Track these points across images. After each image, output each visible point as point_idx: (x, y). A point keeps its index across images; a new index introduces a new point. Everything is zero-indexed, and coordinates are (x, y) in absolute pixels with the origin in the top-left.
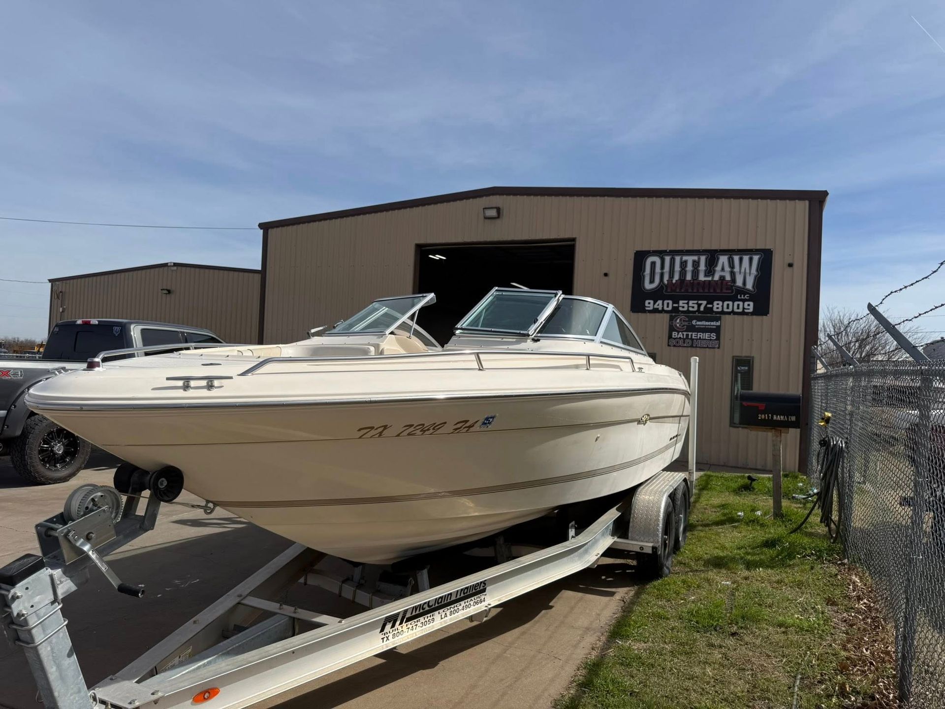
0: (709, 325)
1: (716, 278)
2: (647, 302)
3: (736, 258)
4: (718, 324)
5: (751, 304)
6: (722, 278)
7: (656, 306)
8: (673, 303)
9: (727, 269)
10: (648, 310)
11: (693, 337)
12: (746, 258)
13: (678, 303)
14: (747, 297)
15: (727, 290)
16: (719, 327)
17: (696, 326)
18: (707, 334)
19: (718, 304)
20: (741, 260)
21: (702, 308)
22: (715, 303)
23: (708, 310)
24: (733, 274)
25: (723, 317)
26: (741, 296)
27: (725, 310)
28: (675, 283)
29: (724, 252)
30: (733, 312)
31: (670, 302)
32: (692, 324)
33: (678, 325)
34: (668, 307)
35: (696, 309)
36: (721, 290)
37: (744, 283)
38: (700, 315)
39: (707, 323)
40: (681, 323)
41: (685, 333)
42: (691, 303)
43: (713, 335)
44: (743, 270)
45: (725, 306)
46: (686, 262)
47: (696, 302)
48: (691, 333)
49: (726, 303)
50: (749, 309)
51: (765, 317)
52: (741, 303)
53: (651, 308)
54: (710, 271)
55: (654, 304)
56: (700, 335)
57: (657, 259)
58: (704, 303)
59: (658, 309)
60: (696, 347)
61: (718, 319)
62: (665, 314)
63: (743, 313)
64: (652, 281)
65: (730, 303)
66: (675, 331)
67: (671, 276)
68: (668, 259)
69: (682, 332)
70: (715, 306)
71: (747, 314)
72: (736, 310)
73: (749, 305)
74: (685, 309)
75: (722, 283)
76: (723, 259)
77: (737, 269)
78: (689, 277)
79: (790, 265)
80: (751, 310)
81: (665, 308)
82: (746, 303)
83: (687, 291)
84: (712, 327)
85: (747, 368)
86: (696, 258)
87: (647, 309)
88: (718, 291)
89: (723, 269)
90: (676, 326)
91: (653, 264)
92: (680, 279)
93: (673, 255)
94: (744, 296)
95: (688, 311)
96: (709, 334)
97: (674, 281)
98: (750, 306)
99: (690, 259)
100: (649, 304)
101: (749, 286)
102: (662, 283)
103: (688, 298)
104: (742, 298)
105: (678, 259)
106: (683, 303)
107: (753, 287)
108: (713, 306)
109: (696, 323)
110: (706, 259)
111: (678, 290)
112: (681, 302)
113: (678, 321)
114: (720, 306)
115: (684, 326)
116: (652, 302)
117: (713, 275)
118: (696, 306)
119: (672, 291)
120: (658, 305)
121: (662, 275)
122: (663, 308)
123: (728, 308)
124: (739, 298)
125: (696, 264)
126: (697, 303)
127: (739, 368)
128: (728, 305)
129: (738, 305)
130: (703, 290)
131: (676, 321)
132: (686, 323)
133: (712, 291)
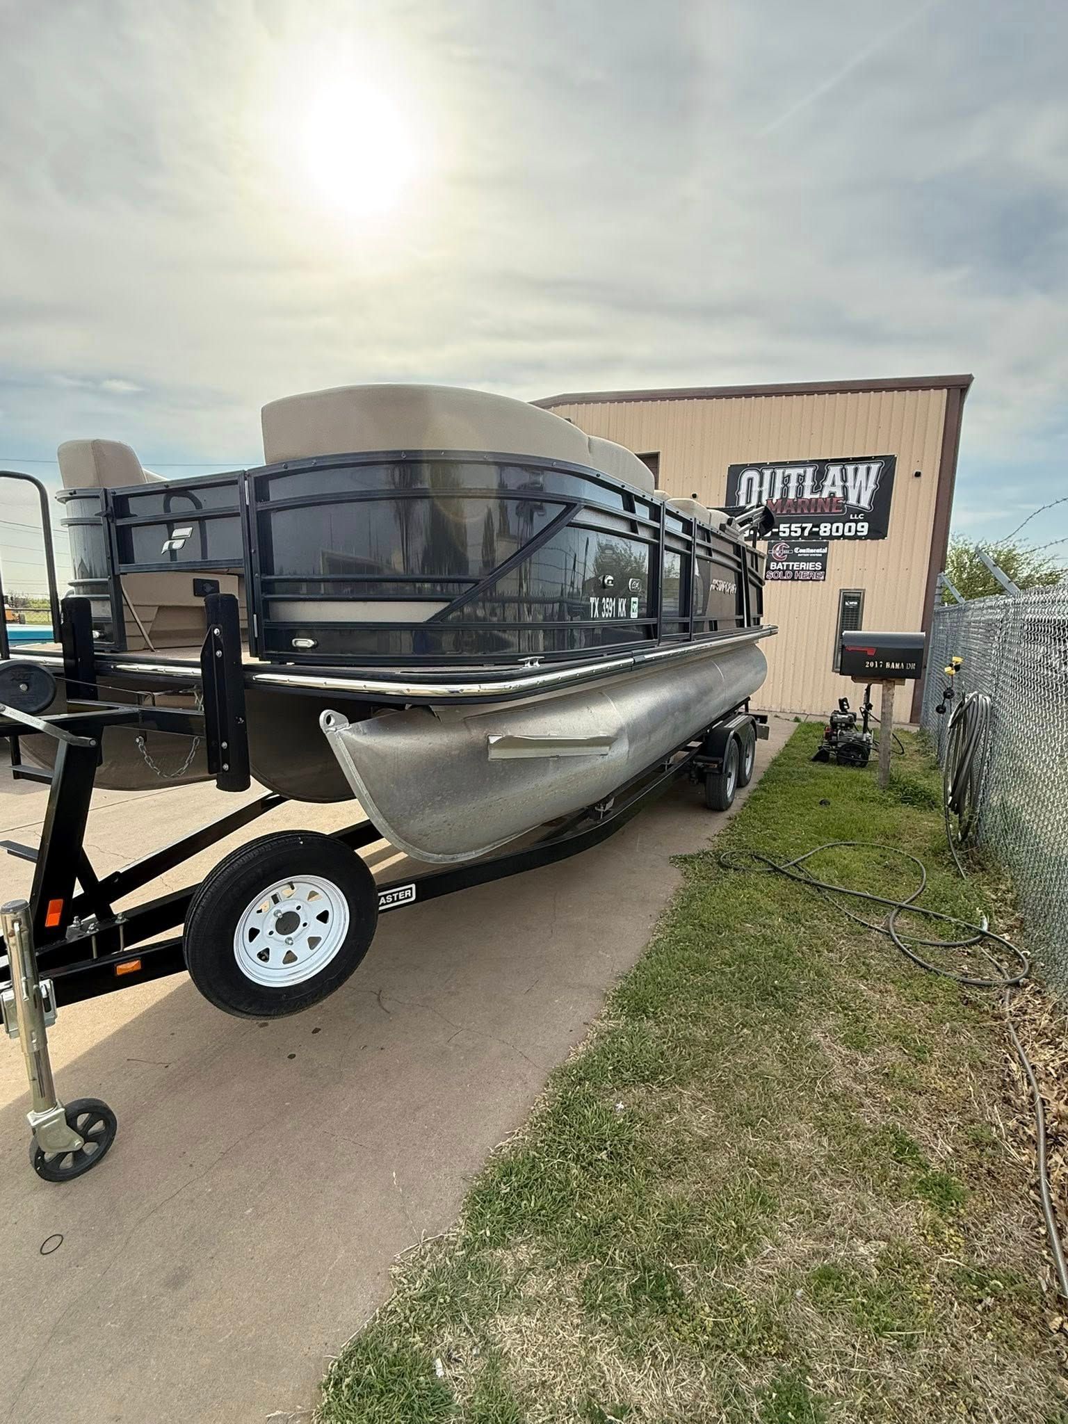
0: (813, 553)
1: (825, 495)
3: (850, 469)
4: (825, 551)
5: (866, 525)
6: (832, 495)
9: (839, 483)
11: (795, 568)
12: (862, 468)
13: (779, 528)
14: (862, 516)
15: (837, 509)
16: (825, 555)
17: (799, 555)
18: (811, 563)
19: (825, 527)
20: (856, 470)
21: (806, 533)
22: (823, 526)
23: (814, 535)
24: (845, 488)
25: (831, 542)
27: (834, 534)
28: (776, 503)
29: (835, 461)
30: (843, 536)
32: (794, 552)
33: (777, 554)
35: (798, 534)
36: (830, 510)
37: (859, 501)
38: (803, 541)
39: (812, 551)
40: (781, 552)
41: (785, 564)
42: (793, 526)
43: (818, 564)
44: (858, 484)
45: (834, 529)
46: (789, 476)
47: (799, 525)
48: (793, 563)
49: (835, 525)
50: (862, 531)
51: (880, 540)
52: (853, 525)
54: (817, 488)
56: (803, 565)
57: (754, 474)
58: (810, 526)
60: (798, 580)
61: (826, 545)
62: (763, 542)
63: (855, 537)
64: (748, 500)
65: (841, 525)
66: (775, 561)
67: (771, 495)
68: (767, 473)
70: (822, 529)
71: (860, 538)
72: (847, 534)
73: (863, 527)
74: (787, 534)
75: (832, 500)
76: (834, 471)
77: (850, 484)
78: (792, 495)
79: (918, 475)
80: (865, 533)
82: (860, 524)
83: (789, 512)
84: (817, 555)
85: (856, 603)
86: (801, 471)
88: (827, 511)
89: (833, 484)
90: (775, 555)
91: (750, 480)
92: (782, 498)
93: (774, 469)
94: (858, 516)
95: (790, 537)
96: (814, 563)
97: (774, 501)
98: (864, 528)
99: (794, 472)
101: (865, 503)
103: (790, 521)
104: (856, 518)
105: (779, 472)
106: (785, 528)
107: (870, 505)
108: (820, 529)
109: (798, 550)
110: (814, 471)
111: (778, 512)
112: (782, 527)
113: (778, 549)
114: (828, 529)
115: (784, 555)
117: (821, 491)
118: (799, 530)
121: (760, 493)
123: (837, 531)
124: (852, 518)
125: (801, 479)
126: (801, 527)
127: (847, 604)
128: (838, 528)
129: (850, 527)
130: (809, 510)
131: (775, 549)
132: (785, 552)
133: (819, 511)
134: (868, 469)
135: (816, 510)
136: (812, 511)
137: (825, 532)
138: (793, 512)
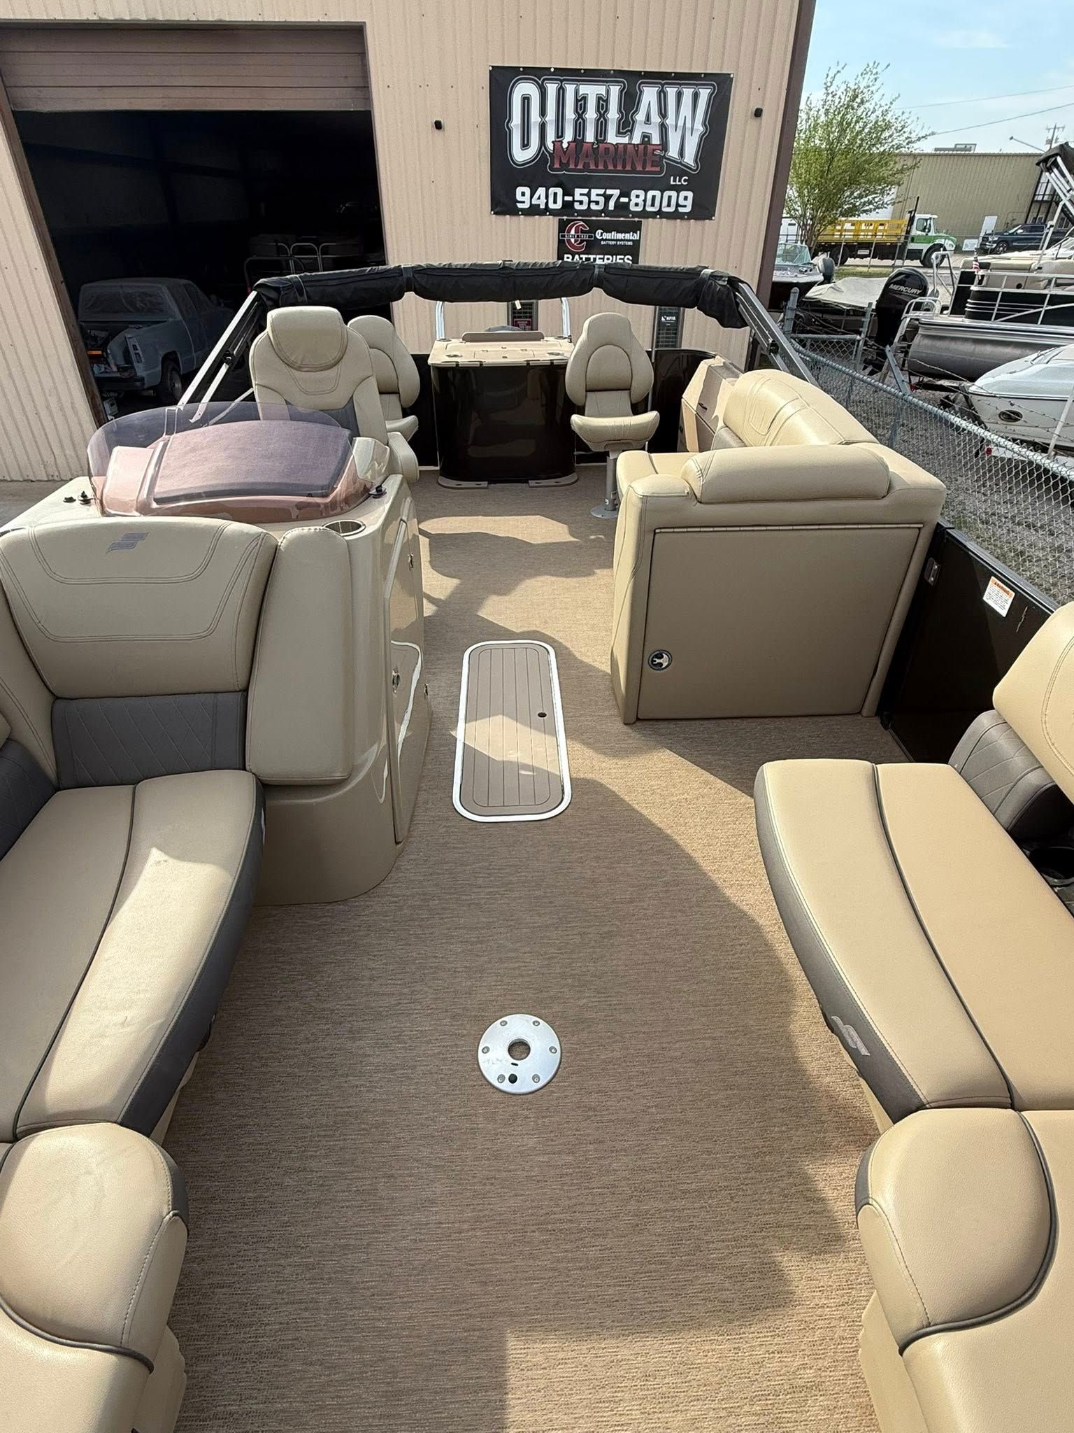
0: (621, 240)
1: (636, 140)
2: (519, 190)
3: (671, 92)
4: (636, 237)
5: (690, 194)
6: (646, 138)
7: (534, 202)
8: (564, 195)
9: (655, 119)
10: (522, 210)
12: (688, 93)
13: (573, 195)
14: (685, 180)
15: (652, 166)
16: (637, 243)
17: (602, 243)
18: (618, 257)
19: (637, 196)
20: (679, 96)
21: (611, 206)
22: (634, 193)
23: (622, 208)
24: (663, 128)
25: (644, 222)
26: (675, 181)
27: (649, 209)
28: (567, 148)
29: (651, 77)
30: (660, 214)
31: (560, 191)
32: (595, 237)
33: (573, 240)
34: (555, 202)
35: (600, 207)
36: (644, 167)
37: (682, 153)
38: (608, 218)
39: (620, 236)
40: (578, 236)
41: (584, 257)
42: (594, 192)
43: (628, 259)
44: (681, 123)
45: (649, 202)
46: (585, 98)
47: (601, 191)
48: (594, 256)
49: (651, 194)
50: (685, 206)
51: (708, 222)
52: (673, 194)
53: (526, 205)
55: (532, 197)
56: (608, 260)
57: (532, 90)
58: (616, 192)
59: (539, 205)
61: (636, 227)
62: (551, 217)
63: (676, 215)
64: (525, 145)
65: (657, 193)
66: (568, 252)
67: (560, 134)
68: (552, 88)
69: (579, 254)
70: (634, 201)
71: (682, 216)
72: (665, 209)
73: (686, 198)
74: (584, 207)
75: (646, 148)
76: (649, 95)
77: (670, 121)
78: (590, 137)
79: (758, 113)
80: (689, 208)
81: (552, 206)
82: (683, 194)
83: (586, 166)
84: (626, 243)
85: (674, 318)
86: (601, 90)
87: (520, 206)
88: (639, 168)
89: (648, 119)
90: (569, 241)
91: (526, 100)
92: (575, 140)
93: (562, 81)
94: (680, 181)
95: (589, 212)
96: (622, 257)
97: (565, 145)
98: (686, 200)
99: (592, 91)
100: (523, 195)
101: (689, 159)
102: (543, 148)
103: (588, 183)
104: (678, 183)
105: (570, 89)
106: (581, 194)
107: (696, 161)
108: (630, 200)
109: (602, 235)
110: (621, 92)
111: (572, 166)
112: (578, 191)
113: (573, 232)
114: (640, 201)
115: (582, 241)
116: (527, 190)
117: (631, 131)
118: (602, 199)
119: (564, 166)
120: (539, 198)
121: (543, 129)
122: (547, 204)
123: (653, 205)
124: (672, 183)
125: (602, 103)
126: (604, 195)
127: (663, 319)
128: (654, 198)
129: (670, 198)
130: (615, 166)
131: (569, 231)
132: (585, 236)
133: (628, 168)
134: (696, 97)
135: (624, 167)
136: (619, 168)
137: (637, 205)
138: (592, 167)
